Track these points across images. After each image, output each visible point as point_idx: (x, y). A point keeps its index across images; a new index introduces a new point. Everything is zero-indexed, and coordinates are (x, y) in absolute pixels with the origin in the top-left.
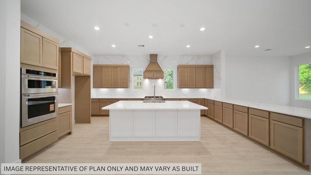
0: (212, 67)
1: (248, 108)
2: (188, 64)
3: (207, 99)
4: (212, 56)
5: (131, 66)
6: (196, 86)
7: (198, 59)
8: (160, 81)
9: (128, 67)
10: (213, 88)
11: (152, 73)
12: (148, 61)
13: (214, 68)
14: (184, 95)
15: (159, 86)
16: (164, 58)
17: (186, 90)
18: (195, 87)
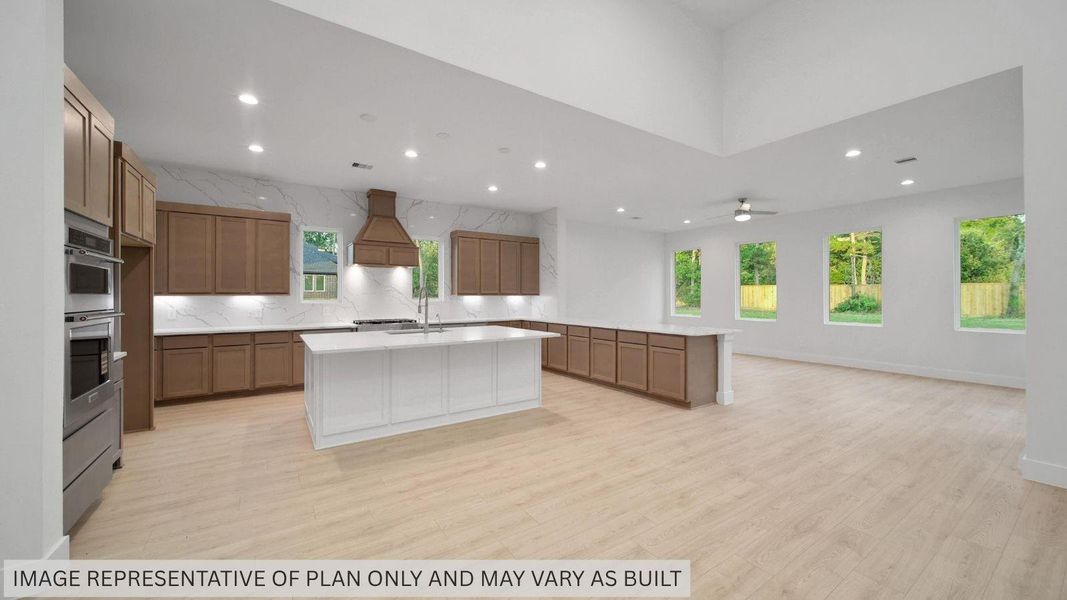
0: (534, 243)
1: (617, 331)
2: (480, 230)
3: (530, 322)
4: (534, 217)
5: (294, 218)
6: (500, 290)
7: (502, 218)
8: (400, 276)
9: (284, 220)
10: (538, 294)
11: (384, 249)
12: (361, 208)
13: (541, 244)
14: (469, 313)
15: (396, 290)
16: (413, 205)
17: (473, 301)
18: (497, 291)
